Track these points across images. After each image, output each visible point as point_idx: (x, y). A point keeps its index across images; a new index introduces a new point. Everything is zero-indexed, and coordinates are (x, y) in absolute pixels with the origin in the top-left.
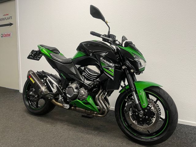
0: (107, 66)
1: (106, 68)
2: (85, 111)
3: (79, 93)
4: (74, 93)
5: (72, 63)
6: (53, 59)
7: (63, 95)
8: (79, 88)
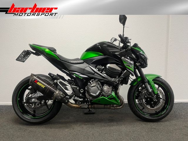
0: (129, 64)
1: (128, 66)
2: (104, 107)
3: (102, 90)
4: (99, 91)
5: (85, 63)
6: (61, 60)
7: (81, 95)
8: (101, 85)
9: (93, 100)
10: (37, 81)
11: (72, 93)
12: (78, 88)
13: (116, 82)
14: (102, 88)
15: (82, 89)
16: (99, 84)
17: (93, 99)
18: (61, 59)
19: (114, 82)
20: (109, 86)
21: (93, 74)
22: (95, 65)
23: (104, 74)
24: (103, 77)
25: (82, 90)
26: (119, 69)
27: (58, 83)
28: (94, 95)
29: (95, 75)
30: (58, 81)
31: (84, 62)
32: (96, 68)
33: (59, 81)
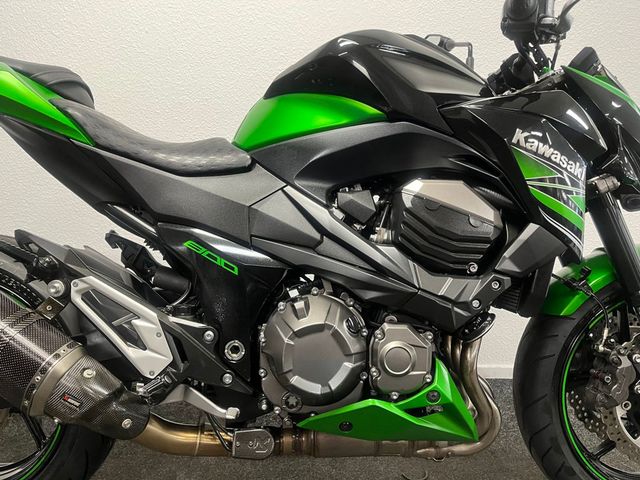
3: (368, 356)
4: (348, 365)
5: (259, 169)
6: (98, 145)
7: (228, 379)
8: (362, 323)
11: (173, 364)
12: (210, 335)
13: (466, 306)
14: (368, 339)
15: (237, 343)
16: (346, 314)
18: (101, 141)
19: (455, 303)
20: (417, 330)
21: (312, 245)
22: (327, 186)
23: (386, 243)
24: (379, 270)
25: (235, 350)
26: (490, 214)
27: (77, 299)
28: (316, 389)
29: (320, 248)
30: (77, 286)
31: (254, 162)
32: (327, 207)
33: (81, 285)
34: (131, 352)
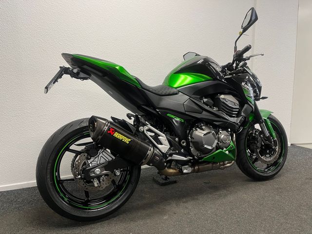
4: (216, 141)
5: (181, 93)
6: (142, 88)
7: (182, 150)
9: (203, 158)
10: (113, 131)
11: (170, 148)
12: (177, 139)
15: (183, 141)
17: (203, 156)
25: (183, 143)
26: (237, 102)
27: (146, 132)
28: (210, 148)
30: (146, 128)
31: (179, 91)
34: (159, 146)
